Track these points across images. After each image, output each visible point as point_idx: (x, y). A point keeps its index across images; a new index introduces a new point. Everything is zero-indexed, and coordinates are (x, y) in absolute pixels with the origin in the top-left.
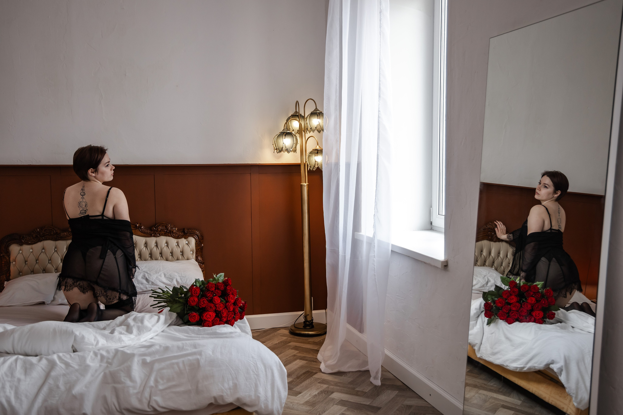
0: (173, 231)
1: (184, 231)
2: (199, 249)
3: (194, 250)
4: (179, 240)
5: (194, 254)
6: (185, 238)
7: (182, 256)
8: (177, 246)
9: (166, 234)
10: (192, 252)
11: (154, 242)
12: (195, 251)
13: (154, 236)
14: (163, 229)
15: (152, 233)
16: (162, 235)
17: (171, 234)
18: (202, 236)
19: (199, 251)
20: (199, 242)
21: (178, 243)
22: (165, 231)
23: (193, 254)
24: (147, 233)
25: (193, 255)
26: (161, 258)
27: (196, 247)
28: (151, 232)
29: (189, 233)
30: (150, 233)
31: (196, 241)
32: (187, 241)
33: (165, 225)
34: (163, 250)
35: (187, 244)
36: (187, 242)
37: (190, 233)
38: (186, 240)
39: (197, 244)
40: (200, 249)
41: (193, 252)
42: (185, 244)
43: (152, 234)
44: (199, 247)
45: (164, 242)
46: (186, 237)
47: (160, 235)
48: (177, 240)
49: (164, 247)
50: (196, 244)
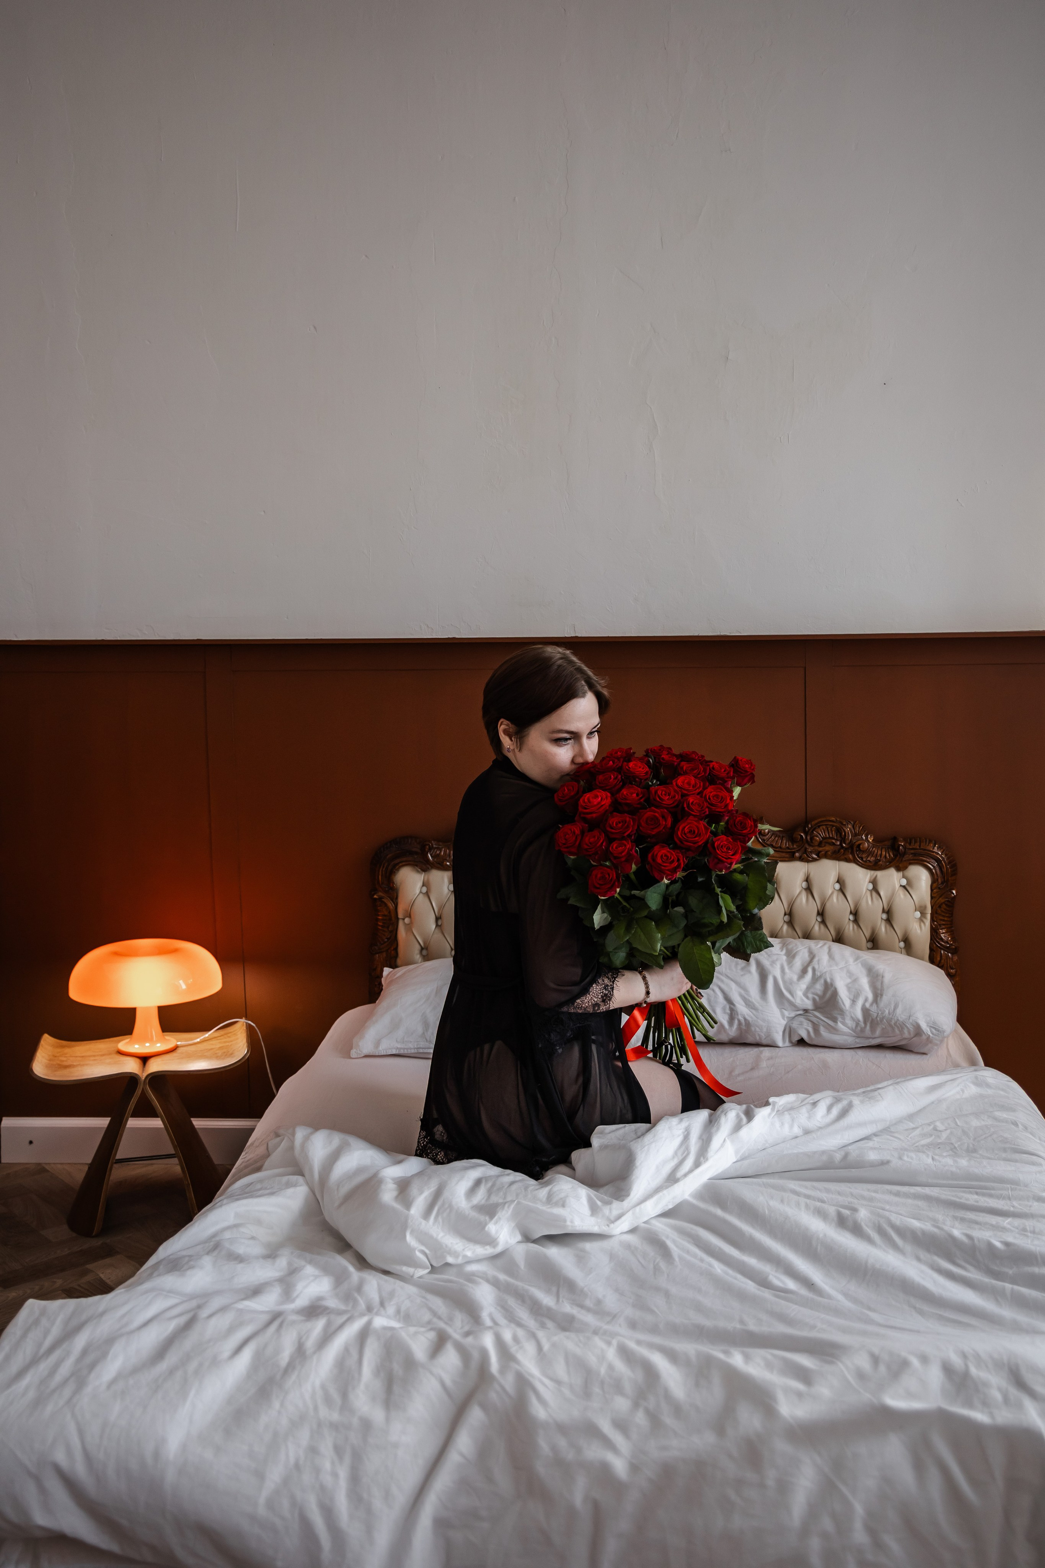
0: (859, 845)
1: (894, 847)
2: (944, 906)
3: (925, 907)
4: (879, 874)
5: (924, 920)
6: (898, 869)
7: (888, 927)
8: (871, 891)
9: (838, 855)
10: (918, 914)
11: (801, 876)
12: (929, 911)
13: (801, 859)
14: (830, 838)
15: (794, 849)
16: (826, 856)
17: (852, 853)
18: (953, 864)
19: (942, 911)
20: (942, 883)
21: (874, 882)
22: (834, 844)
23: (921, 920)
24: (780, 847)
25: (922, 924)
26: (822, 926)
27: (932, 898)
28: (793, 845)
29: (912, 851)
30: (788, 848)
31: (934, 881)
32: (904, 877)
33: (835, 824)
34: (828, 906)
35: (904, 887)
36: (904, 882)
37: (915, 854)
38: (901, 874)
39: (936, 888)
40: (946, 905)
41: (923, 914)
42: (897, 886)
43: (794, 853)
44: (942, 900)
45: (833, 877)
46: (901, 865)
47: (818, 856)
48: (872, 872)
49: (832, 893)
50: (932, 890)
